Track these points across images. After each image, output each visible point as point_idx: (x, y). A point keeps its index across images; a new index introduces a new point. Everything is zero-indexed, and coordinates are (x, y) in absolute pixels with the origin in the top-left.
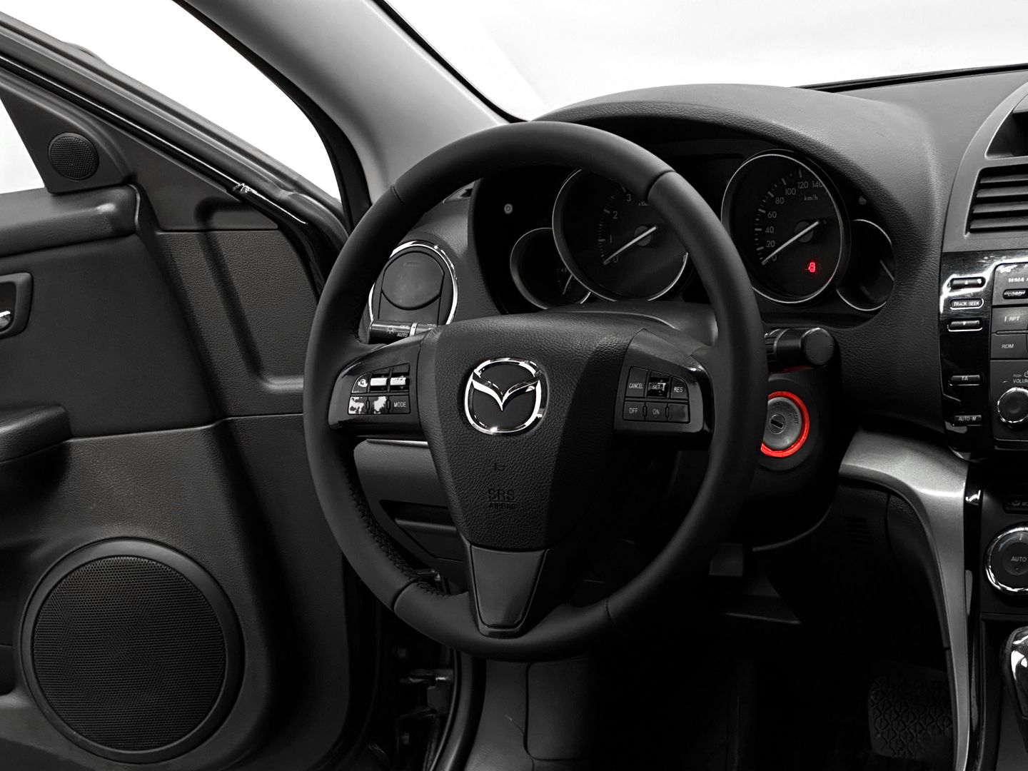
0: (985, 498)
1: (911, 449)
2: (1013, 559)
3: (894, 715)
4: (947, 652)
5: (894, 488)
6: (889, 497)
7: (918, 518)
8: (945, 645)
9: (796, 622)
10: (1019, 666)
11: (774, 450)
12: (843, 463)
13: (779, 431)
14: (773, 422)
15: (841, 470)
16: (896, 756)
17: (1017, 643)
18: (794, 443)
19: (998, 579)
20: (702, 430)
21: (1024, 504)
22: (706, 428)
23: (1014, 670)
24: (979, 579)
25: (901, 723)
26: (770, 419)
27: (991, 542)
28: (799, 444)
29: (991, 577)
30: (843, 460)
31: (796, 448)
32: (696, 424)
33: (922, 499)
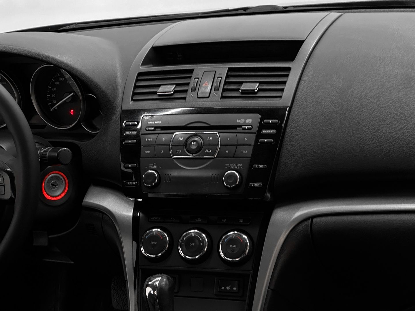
0: (141, 214)
1: (112, 194)
2: (152, 243)
3: (122, 292)
4: (126, 282)
5: (105, 211)
6: (103, 215)
7: (114, 224)
8: (126, 279)
9: (73, 262)
11: (53, 197)
12: (84, 200)
13: (55, 188)
14: (52, 184)
15: (83, 203)
16: (122, 309)
18: (62, 193)
19: (146, 252)
20: (11, 197)
21: (156, 218)
22: (13, 197)
23: (147, 294)
24: (139, 250)
25: (124, 295)
26: (51, 184)
27: (144, 233)
28: (64, 193)
29: (143, 251)
30: (84, 199)
31: (63, 195)
32: (8, 195)
33: (116, 216)
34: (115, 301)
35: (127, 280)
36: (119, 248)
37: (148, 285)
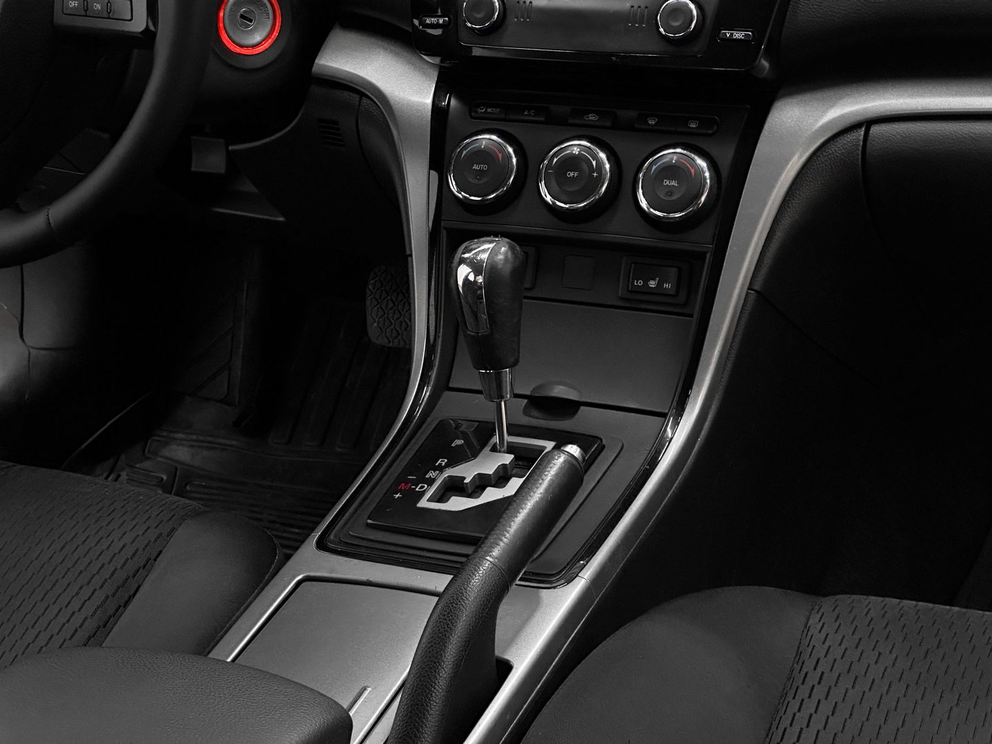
0: (453, 102)
1: (385, 49)
2: (475, 167)
3: (391, 304)
4: (409, 259)
5: (365, 89)
6: (361, 99)
7: (387, 121)
8: (408, 253)
9: (281, 219)
10: (466, 280)
11: (242, 46)
12: (316, 61)
13: (249, 26)
14: (242, 17)
15: (314, 69)
16: (391, 345)
17: (466, 255)
18: (265, 40)
19: (460, 189)
20: (147, 28)
21: (489, 110)
22: (152, 28)
23: (460, 283)
24: (443, 184)
26: (239, 14)
27: (458, 145)
28: (270, 41)
29: (454, 188)
30: (318, 57)
31: (266, 45)
32: (139, 24)
33: (392, 102)
34: (375, 325)
35: (411, 255)
36: (397, 179)
37: (462, 261)
